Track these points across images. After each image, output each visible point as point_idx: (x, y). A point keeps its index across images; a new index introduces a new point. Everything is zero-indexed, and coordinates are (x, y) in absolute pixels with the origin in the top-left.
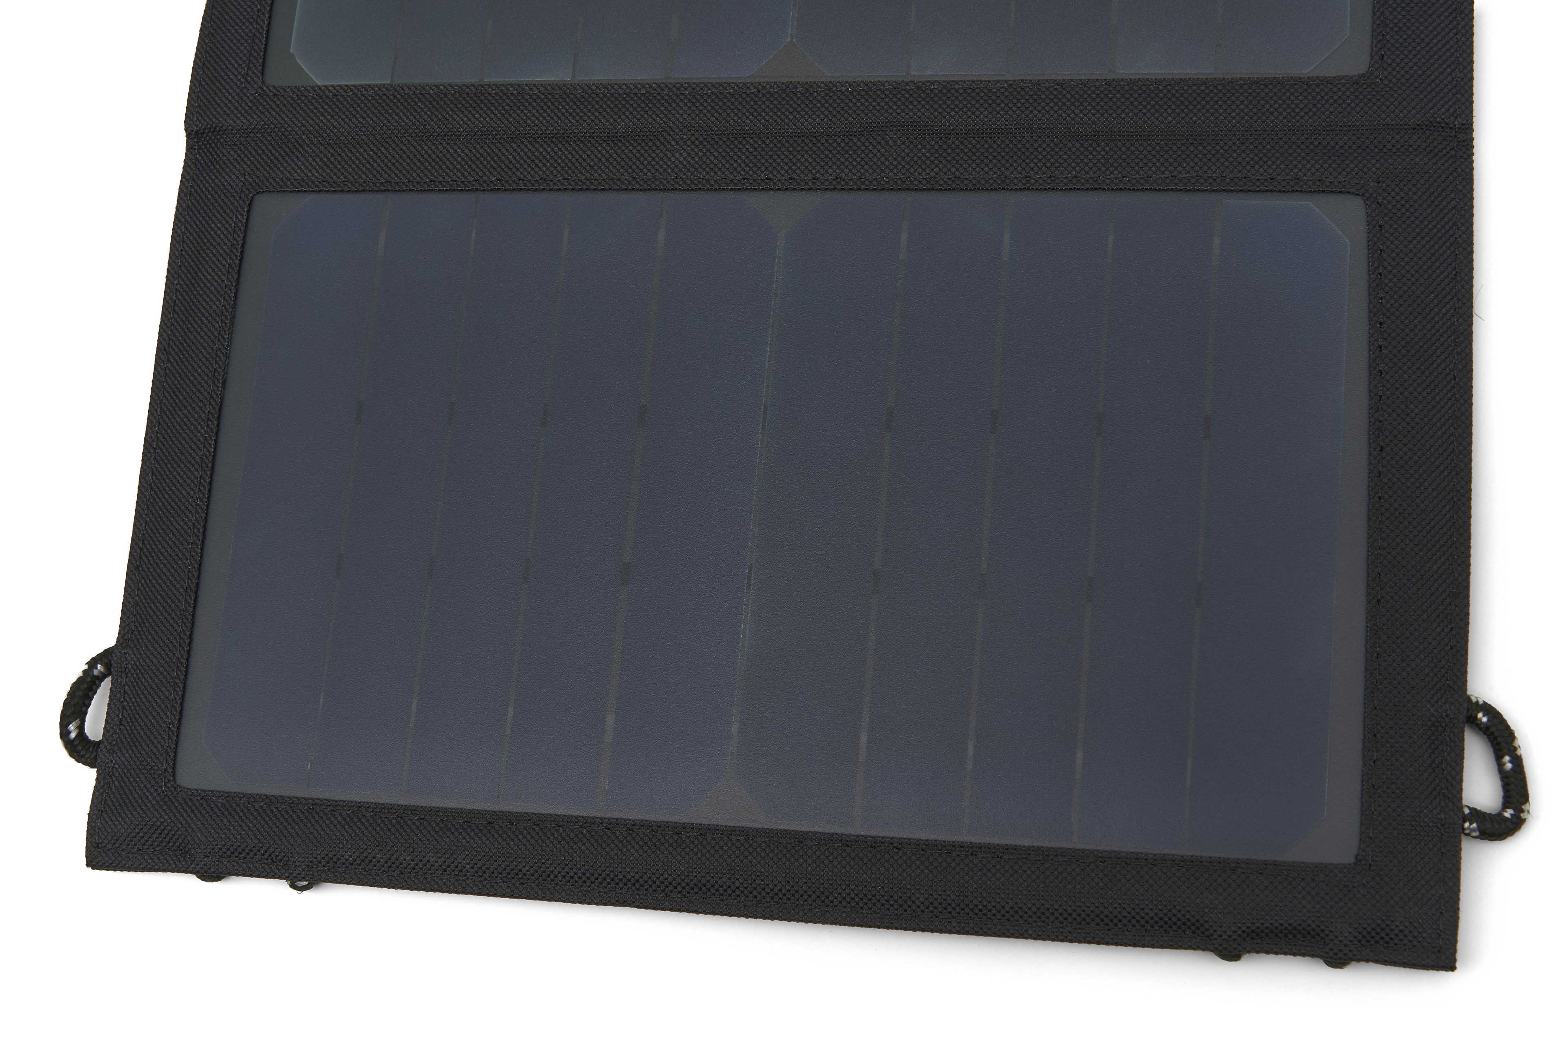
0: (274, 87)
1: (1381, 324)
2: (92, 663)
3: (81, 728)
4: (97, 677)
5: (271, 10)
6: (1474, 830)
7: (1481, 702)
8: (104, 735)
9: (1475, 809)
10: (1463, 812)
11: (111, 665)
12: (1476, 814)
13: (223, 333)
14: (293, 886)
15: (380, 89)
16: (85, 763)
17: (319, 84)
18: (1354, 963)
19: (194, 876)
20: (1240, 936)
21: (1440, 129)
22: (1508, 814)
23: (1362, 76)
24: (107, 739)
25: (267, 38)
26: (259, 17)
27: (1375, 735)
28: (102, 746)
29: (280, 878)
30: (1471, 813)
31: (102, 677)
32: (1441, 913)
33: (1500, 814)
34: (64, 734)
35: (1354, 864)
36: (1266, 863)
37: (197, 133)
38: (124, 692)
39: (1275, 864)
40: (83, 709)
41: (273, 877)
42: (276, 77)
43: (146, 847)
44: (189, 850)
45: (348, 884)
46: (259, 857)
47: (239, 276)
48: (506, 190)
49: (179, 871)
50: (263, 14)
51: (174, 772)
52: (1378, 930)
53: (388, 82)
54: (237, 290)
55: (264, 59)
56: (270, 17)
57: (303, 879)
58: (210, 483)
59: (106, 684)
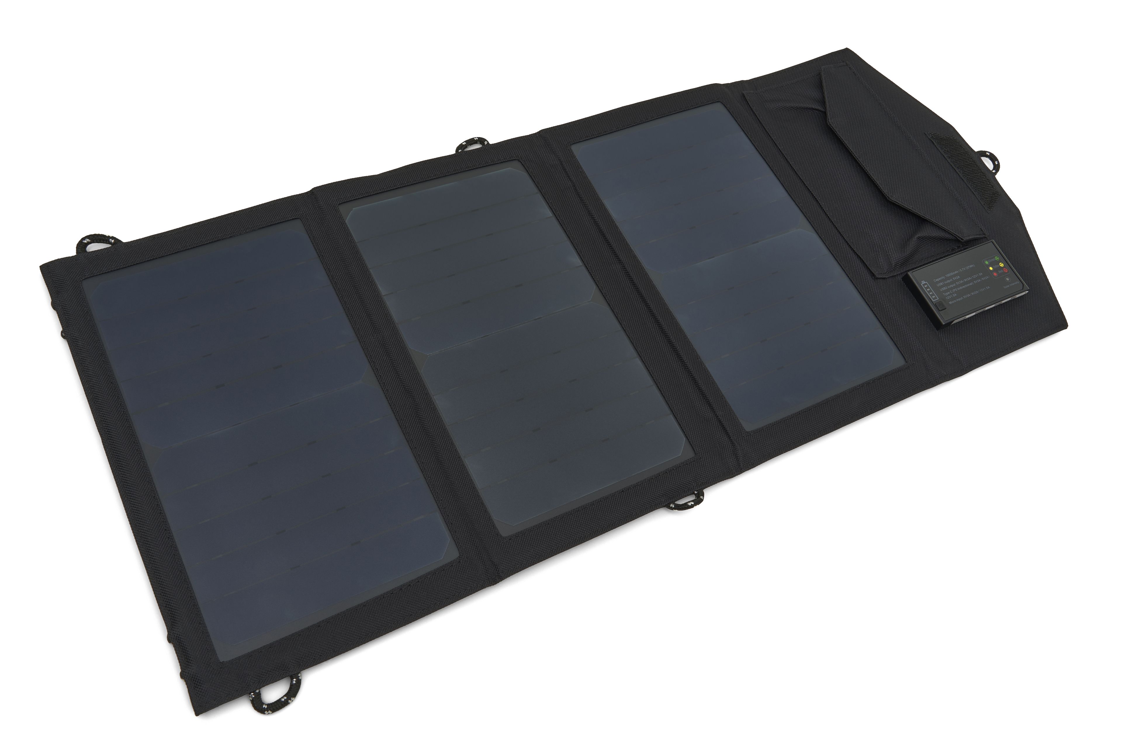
0: (338, 209)
1: (418, 582)
2: (113, 238)
3: (89, 243)
4: (109, 241)
5: (364, 197)
6: (252, 697)
7: (300, 678)
8: (90, 252)
9: (260, 694)
10: (256, 690)
11: (116, 244)
12: (258, 696)
13: (248, 229)
14: (62, 332)
15: (352, 240)
16: (77, 250)
17: (346, 221)
18: (184, 680)
19: (51, 300)
20: (177, 637)
21: (496, 570)
22: (265, 706)
23: (501, 536)
24: (89, 254)
25: (354, 200)
26: (360, 194)
27: (270, 647)
28: (85, 253)
29: (62, 327)
30: (257, 693)
31: (110, 243)
32: (215, 700)
33: (263, 704)
34: (83, 239)
35: (220, 662)
36: (207, 633)
37: (313, 193)
38: (108, 252)
39: (209, 636)
40: (95, 241)
41: (61, 324)
42: (342, 209)
43: (55, 281)
44: (59, 295)
45: (70, 349)
46: (67, 317)
47: (270, 226)
48: (336, 292)
49: (51, 295)
50: (362, 195)
51: (86, 278)
52: (199, 681)
53: (356, 241)
54: (265, 227)
55: (347, 202)
56: (362, 198)
57: (65, 334)
58: (194, 247)
59: (109, 246)
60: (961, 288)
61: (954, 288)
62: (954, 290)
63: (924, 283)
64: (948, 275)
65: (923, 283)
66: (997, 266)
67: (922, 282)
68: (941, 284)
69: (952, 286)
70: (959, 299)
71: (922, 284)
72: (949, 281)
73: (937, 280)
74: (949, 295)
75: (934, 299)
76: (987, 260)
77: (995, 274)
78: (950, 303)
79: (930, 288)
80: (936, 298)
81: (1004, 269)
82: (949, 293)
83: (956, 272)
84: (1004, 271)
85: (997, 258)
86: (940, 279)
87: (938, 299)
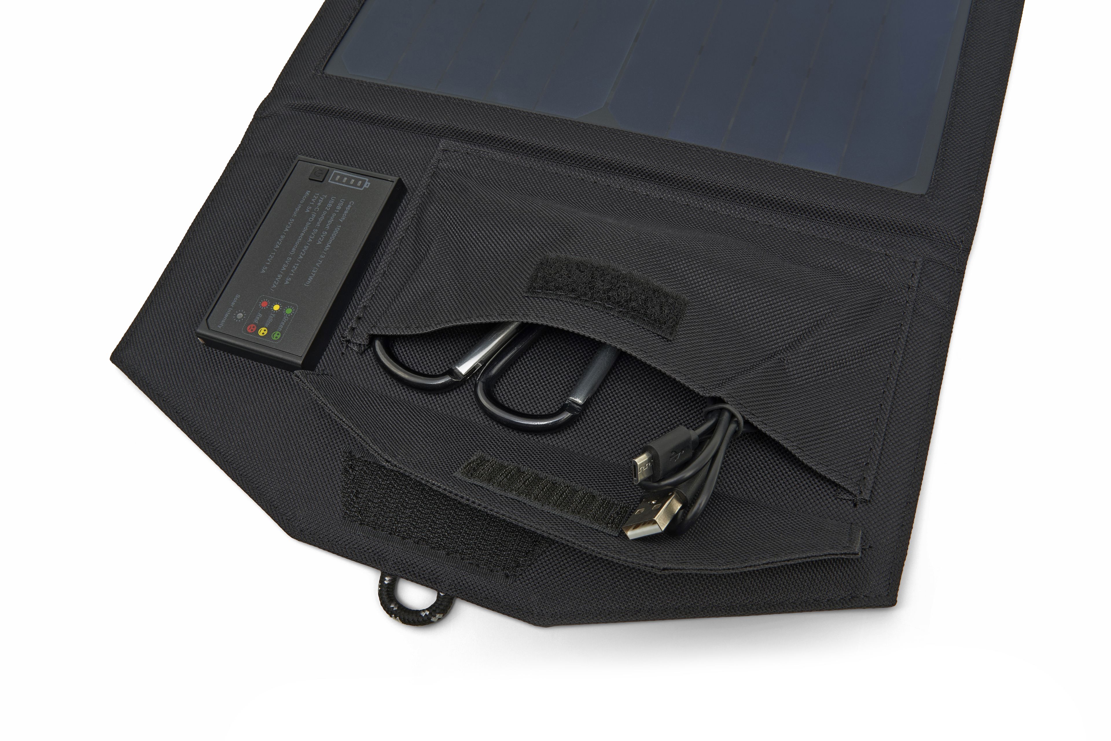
60: (306, 229)
61: (316, 220)
62: (314, 216)
63: (365, 186)
64: (336, 231)
65: (366, 183)
66: (267, 325)
67: (369, 184)
68: (339, 208)
69: (321, 219)
70: (297, 210)
71: (367, 180)
72: (330, 222)
73: (349, 206)
74: (317, 201)
75: (336, 175)
76: (290, 316)
77: (264, 304)
78: (308, 193)
79: (352, 185)
80: (333, 179)
81: (254, 330)
82: (319, 204)
83: (328, 246)
84: (252, 325)
85: (276, 335)
86: (346, 212)
87: (329, 181)
